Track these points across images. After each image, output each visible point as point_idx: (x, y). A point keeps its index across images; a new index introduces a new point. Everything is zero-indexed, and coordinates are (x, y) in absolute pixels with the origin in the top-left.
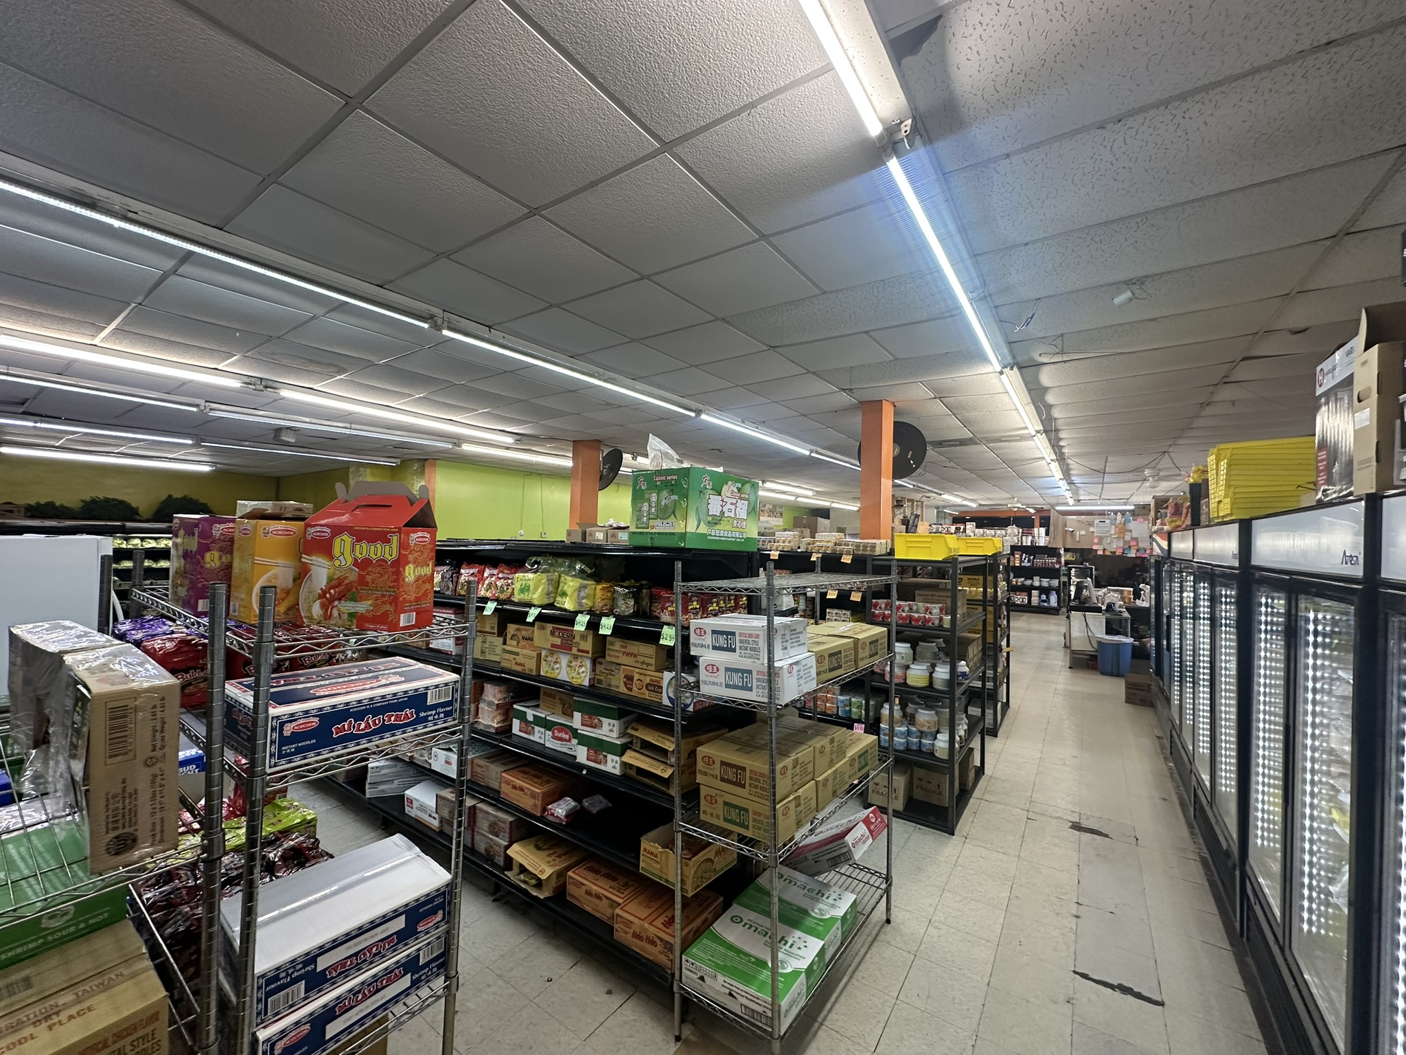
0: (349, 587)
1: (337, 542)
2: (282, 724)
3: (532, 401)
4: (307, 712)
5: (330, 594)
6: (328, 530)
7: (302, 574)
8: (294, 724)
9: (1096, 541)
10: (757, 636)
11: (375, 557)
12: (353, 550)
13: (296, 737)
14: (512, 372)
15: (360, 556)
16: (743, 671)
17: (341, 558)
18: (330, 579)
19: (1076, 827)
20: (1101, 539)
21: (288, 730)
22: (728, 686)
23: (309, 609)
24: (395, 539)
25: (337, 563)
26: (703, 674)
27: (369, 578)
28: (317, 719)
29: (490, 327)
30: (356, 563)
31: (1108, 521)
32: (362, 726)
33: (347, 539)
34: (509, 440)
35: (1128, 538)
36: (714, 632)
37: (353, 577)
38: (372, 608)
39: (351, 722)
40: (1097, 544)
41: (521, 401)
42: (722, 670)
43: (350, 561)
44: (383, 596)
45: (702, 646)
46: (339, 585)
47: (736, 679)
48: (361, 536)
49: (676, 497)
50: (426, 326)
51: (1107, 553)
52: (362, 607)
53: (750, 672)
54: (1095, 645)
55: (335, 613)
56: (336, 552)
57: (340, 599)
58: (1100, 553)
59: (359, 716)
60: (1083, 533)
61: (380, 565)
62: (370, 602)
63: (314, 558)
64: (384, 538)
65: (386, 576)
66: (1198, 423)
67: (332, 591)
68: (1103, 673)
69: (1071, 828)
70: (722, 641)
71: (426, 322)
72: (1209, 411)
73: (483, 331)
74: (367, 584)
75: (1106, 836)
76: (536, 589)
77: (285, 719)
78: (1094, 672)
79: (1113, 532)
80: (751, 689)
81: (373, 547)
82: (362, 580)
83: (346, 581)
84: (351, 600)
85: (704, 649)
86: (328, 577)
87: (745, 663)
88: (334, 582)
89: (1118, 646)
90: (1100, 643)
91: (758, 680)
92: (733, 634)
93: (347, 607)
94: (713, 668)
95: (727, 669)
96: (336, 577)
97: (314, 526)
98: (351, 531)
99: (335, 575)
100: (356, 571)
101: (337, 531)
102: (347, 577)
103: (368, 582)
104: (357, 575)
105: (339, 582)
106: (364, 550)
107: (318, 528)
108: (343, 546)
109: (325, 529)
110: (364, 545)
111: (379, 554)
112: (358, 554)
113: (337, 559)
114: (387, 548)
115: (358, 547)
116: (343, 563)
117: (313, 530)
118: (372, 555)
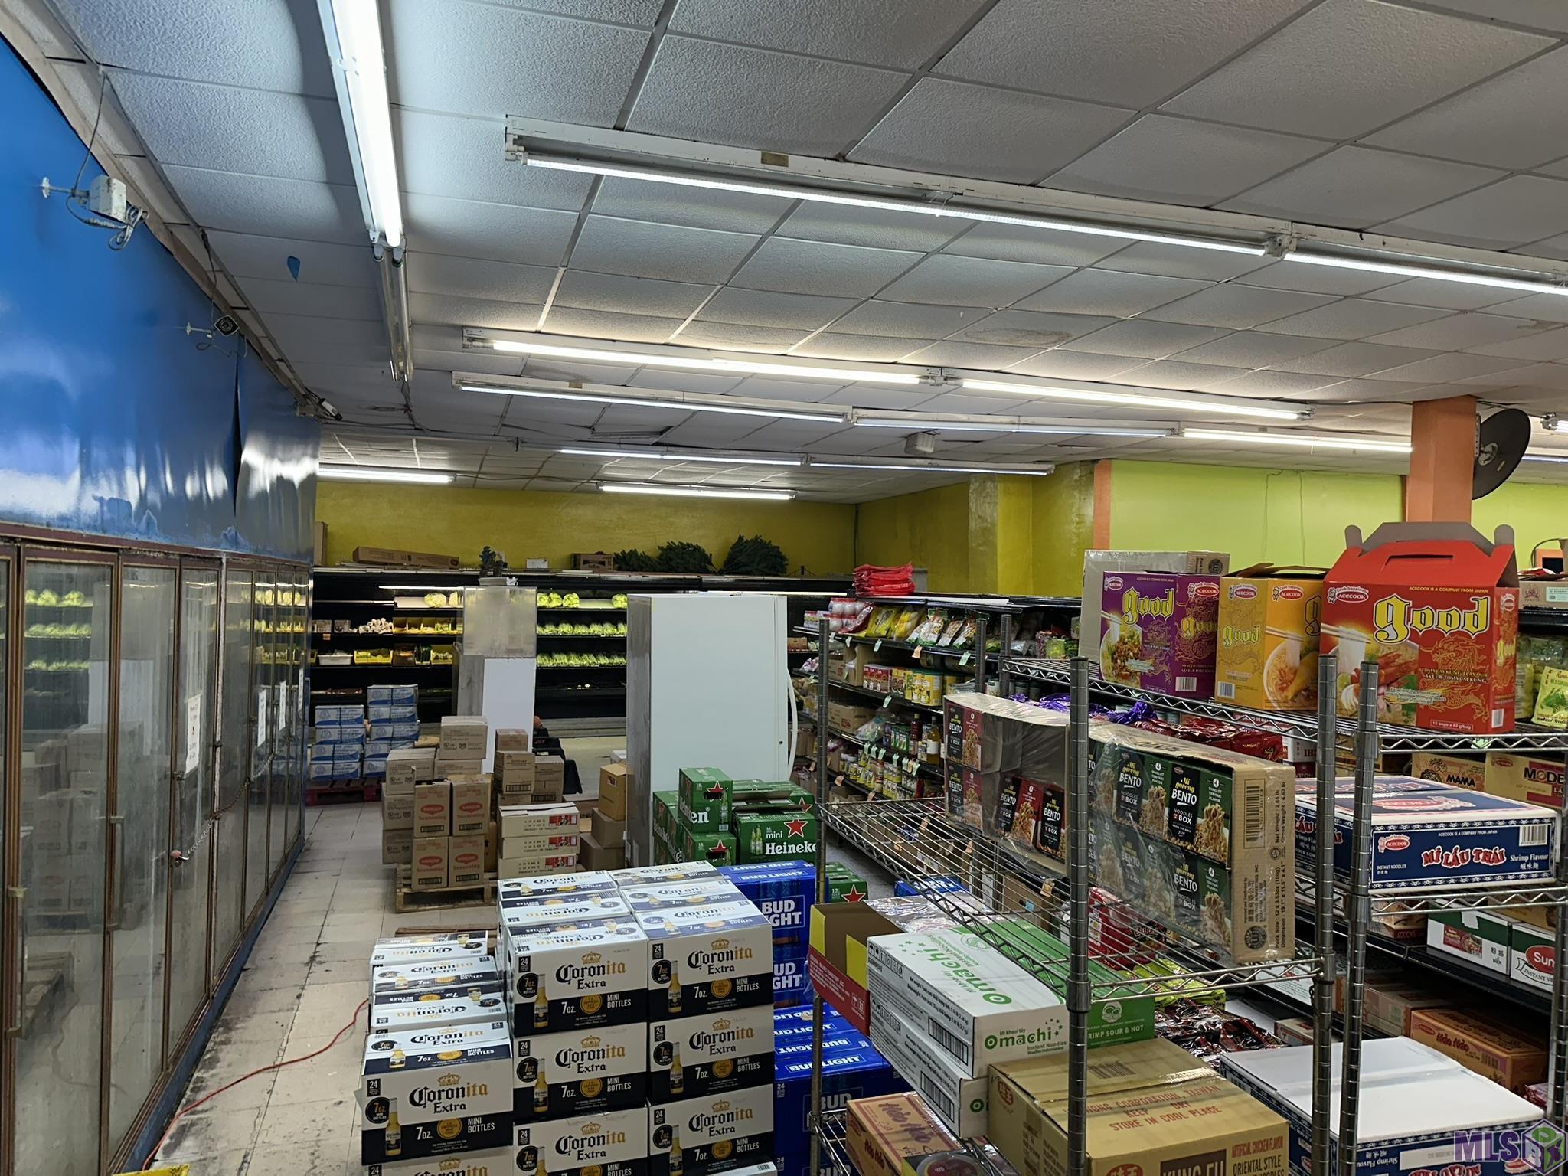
0: (1404, 669)
1: (1381, 607)
2: (1378, 836)
4: (1398, 826)
6: (1366, 592)
7: (1317, 648)
8: (1388, 839)
11: (1447, 629)
12: (1409, 618)
13: (1389, 857)
15: (1421, 627)
17: (1389, 629)
18: (1370, 657)
21: (1383, 843)
24: (1483, 604)
25: (1382, 636)
27: (1437, 658)
28: (1407, 838)
29: (1361, 231)
30: (1414, 635)
33: (1399, 604)
37: (1410, 653)
38: (1443, 699)
43: (1403, 633)
44: (1464, 683)
46: (1386, 665)
48: (1419, 600)
50: (1260, 252)
52: (1427, 697)
56: (1380, 619)
57: (1388, 685)
59: (1448, 844)
61: (1456, 640)
62: (1440, 691)
63: (1341, 628)
64: (1464, 603)
65: (1468, 656)
71: (1262, 247)
73: (1349, 241)
74: (1435, 665)
77: (1379, 830)
81: (1443, 616)
82: (1425, 660)
83: (1399, 661)
84: (1408, 687)
86: (1367, 655)
88: (1378, 662)
93: (1401, 695)
96: (1380, 655)
97: (1340, 585)
98: (1404, 593)
99: (1378, 651)
100: (1415, 647)
101: (1379, 592)
102: (1399, 655)
103: (1436, 663)
104: (1417, 652)
105: (1387, 662)
106: (1427, 619)
107: (1348, 589)
108: (1391, 612)
109: (1359, 589)
110: (1428, 612)
111: (1455, 625)
112: (1417, 624)
113: (1382, 630)
114: (1469, 616)
115: (1417, 614)
116: (1393, 635)
117: (1338, 591)
118: (1443, 626)
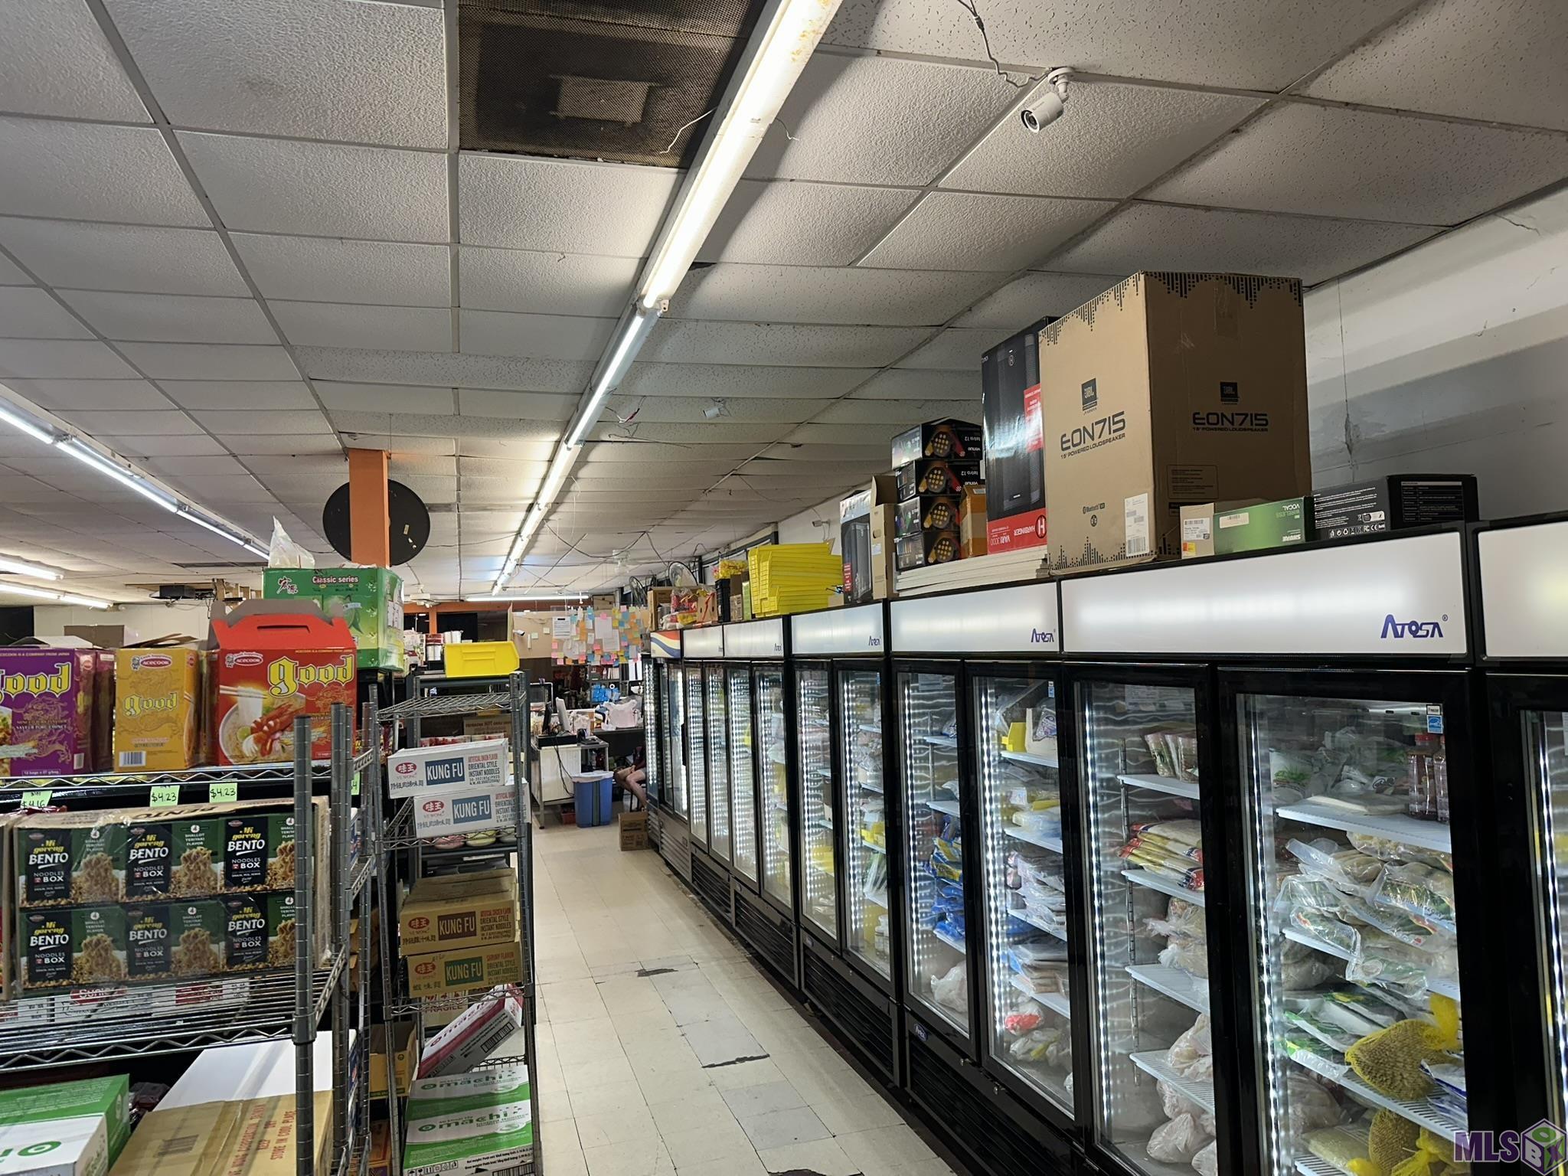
0: (294, 716)
1: (274, 669)
5: (269, 726)
6: (260, 656)
7: (214, 707)
9: (555, 646)
10: (495, 756)
11: (325, 681)
12: (297, 675)
15: (306, 681)
16: (477, 799)
17: (282, 685)
18: (267, 710)
19: (643, 973)
20: (561, 642)
22: (457, 821)
23: (238, 746)
24: (350, 661)
25: (276, 691)
26: (419, 816)
27: (319, 704)
30: (301, 688)
31: (568, 619)
33: (288, 664)
35: (591, 640)
36: (428, 764)
37: (299, 703)
38: (325, 735)
40: (557, 651)
42: (448, 805)
43: (293, 687)
45: (411, 784)
46: (280, 715)
47: (469, 810)
48: (304, 660)
49: (359, 605)
51: (569, 663)
53: (487, 797)
55: (277, 746)
56: (274, 678)
57: (283, 731)
58: (560, 663)
60: (535, 636)
61: (333, 689)
62: (322, 729)
63: (240, 688)
67: (271, 723)
68: (582, 826)
69: (639, 976)
70: (442, 772)
74: (318, 710)
75: (672, 970)
78: (572, 827)
79: (574, 633)
80: (489, 816)
81: (322, 671)
82: (310, 706)
83: (290, 710)
85: (413, 787)
86: (264, 707)
87: (481, 790)
88: (272, 714)
89: (597, 784)
90: (577, 785)
91: (498, 804)
92: (461, 760)
94: (435, 805)
95: (455, 802)
96: (275, 706)
97: (237, 652)
98: (292, 655)
99: (273, 704)
100: (302, 698)
101: (271, 656)
102: (290, 706)
103: (319, 708)
104: (304, 701)
105: (281, 711)
107: (244, 654)
108: (282, 672)
109: (254, 654)
112: (303, 679)
113: (276, 686)
114: (340, 670)
115: (303, 671)
116: (285, 690)
117: (235, 656)
118: (322, 678)
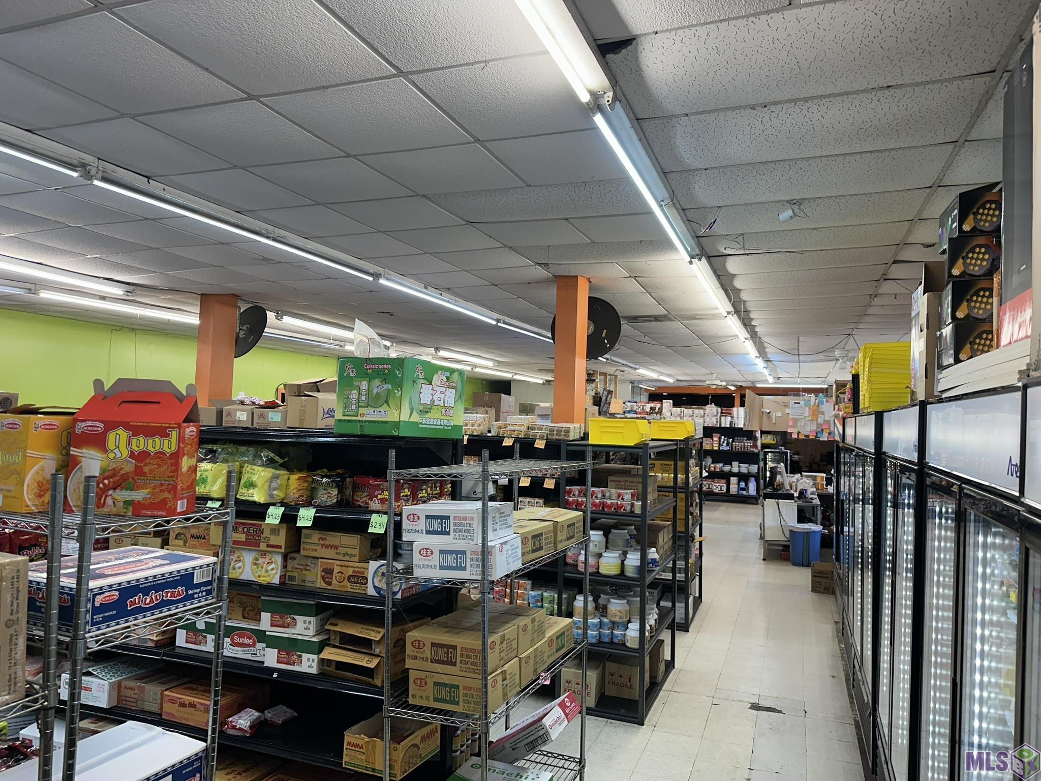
0: (125, 478)
1: (111, 436)
2: (94, 596)
3: (166, 250)
4: (110, 586)
5: (104, 484)
6: (102, 425)
7: (68, 465)
8: (103, 596)
9: (791, 423)
10: (472, 519)
11: (153, 450)
12: (129, 443)
13: (104, 607)
14: (154, 220)
15: (137, 449)
16: (457, 552)
17: (117, 451)
18: (103, 471)
19: (755, 707)
20: (795, 421)
21: (99, 600)
22: (442, 568)
24: (174, 434)
25: (111, 455)
26: (417, 559)
27: (146, 469)
28: (117, 593)
29: (148, 178)
30: (132, 455)
31: (802, 403)
32: (148, 601)
33: (123, 434)
34: (118, 291)
35: (820, 420)
36: (428, 517)
37: (130, 467)
38: (149, 496)
39: (140, 597)
40: (792, 427)
41: (152, 248)
42: (436, 553)
43: (125, 453)
44: (162, 485)
45: (415, 531)
46: (113, 476)
47: (451, 561)
48: (136, 431)
49: (390, 386)
50: (75, 174)
51: (802, 437)
52: (138, 495)
53: (464, 553)
54: (788, 535)
55: (109, 501)
56: (111, 444)
57: (115, 489)
58: (795, 436)
59: (146, 591)
60: (779, 414)
61: (158, 457)
62: (147, 491)
63: (84, 450)
64: (163, 433)
65: (165, 468)
66: (871, 311)
67: (106, 481)
68: (795, 564)
69: (750, 708)
70: (436, 525)
71: (76, 171)
72: (877, 301)
73: (141, 182)
74: (144, 474)
75: (780, 712)
76: (214, 481)
77: (96, 591)
78: (784, 563)
79: (807, 414)
80: (464, 569)
81: (150, 441)
82: (139, 471)
83: (122, 472)
84: (127, 489)
85: (417, 534)
86: (101, 469)
87: (460, 545)
88: (107, 474)
89: (808, 534)
90: (791, 531)
91: (472, 559)
92: (448, 518)
93: (122, 495)
94: (427, 552)
95: (441, 552)
96: (110, 468)
97: (85, 421)
98: (127, 426)
99: (108, 466)
100: (132, 462)
101: (111, 426)
102: (122, 468)
103: (146, 473)
104: (134, 466)
105: (114, 472)
106: (141, 444)
107: (90, 423)
108: (118, 440)
109: (97, 424)
110: (141, 439)
111: (157, 448)
112: (134, 447)
113: (112, 451)
114: (166, 442)
115: (134, 441)
116: (119, 455)
117: (83, 425)
118: (150, 448)
